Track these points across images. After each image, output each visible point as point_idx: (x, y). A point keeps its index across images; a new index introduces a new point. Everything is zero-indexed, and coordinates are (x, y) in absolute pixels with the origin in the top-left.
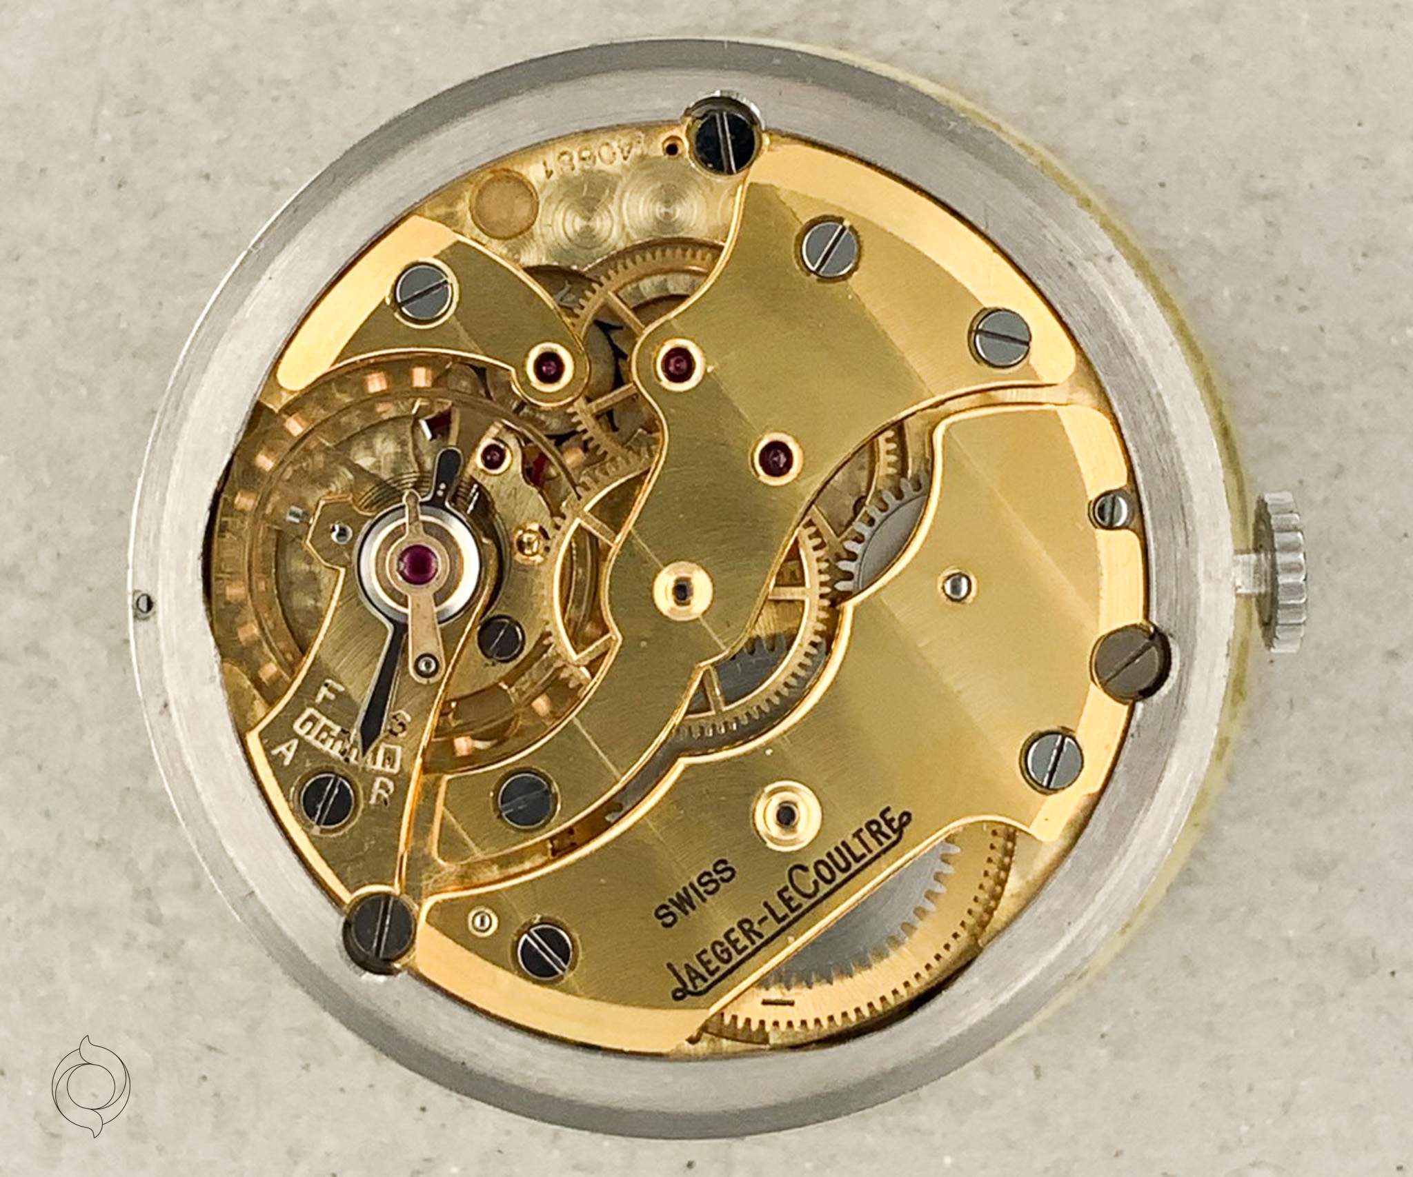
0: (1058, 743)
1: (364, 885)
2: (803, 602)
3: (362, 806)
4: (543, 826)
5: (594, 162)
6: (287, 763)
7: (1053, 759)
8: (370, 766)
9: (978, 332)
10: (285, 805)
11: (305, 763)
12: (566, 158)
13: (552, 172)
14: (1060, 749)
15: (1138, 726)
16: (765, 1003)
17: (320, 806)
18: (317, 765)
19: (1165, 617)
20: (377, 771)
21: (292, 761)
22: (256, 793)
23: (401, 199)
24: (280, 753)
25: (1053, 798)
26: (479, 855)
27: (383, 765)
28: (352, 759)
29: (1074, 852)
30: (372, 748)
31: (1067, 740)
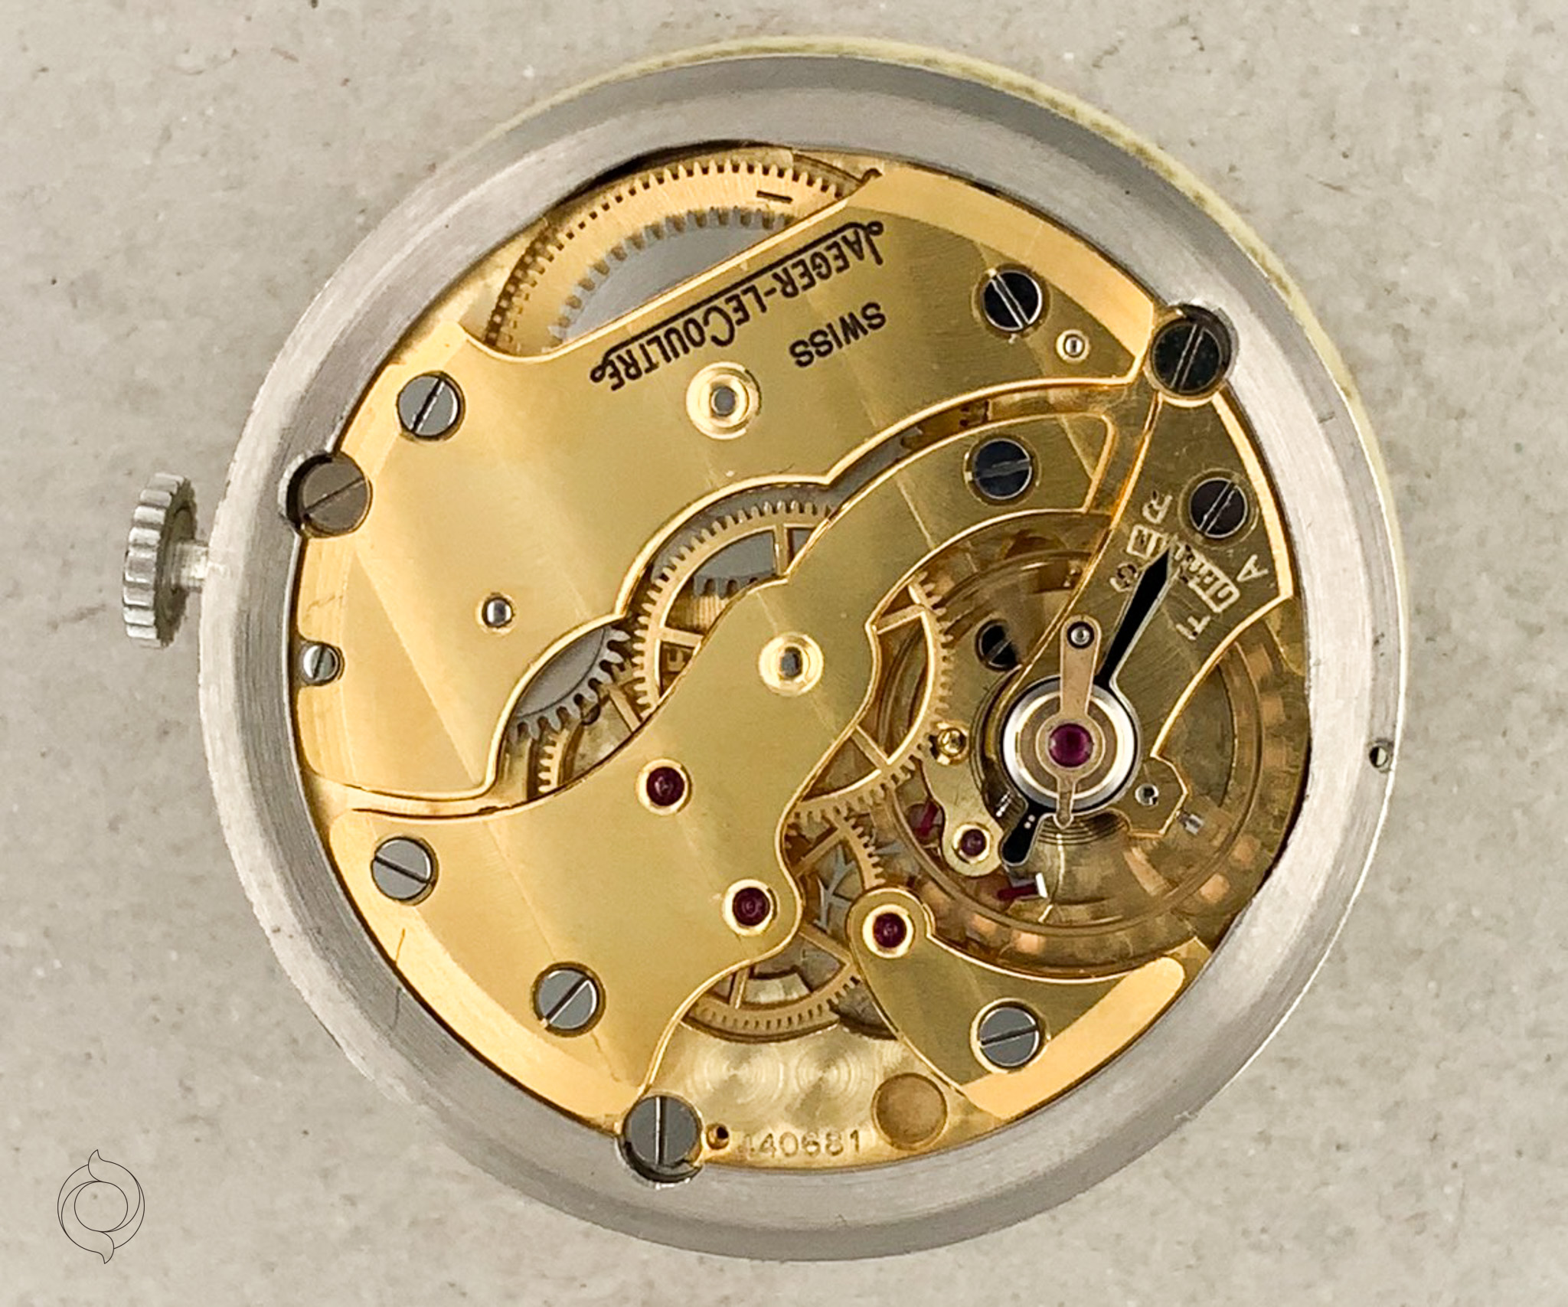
0: (421, 425)
1: (1195, 409)
2: (668, 624)
3: (1182, 496)
4: (989, 437)
5: (804, 1139)
6: (1254, 558)
7: (430, 409)
8: (1165, 537)
9: (427, 882)
10: (1265, 512)
11: (1234, 554)
12: (833, 1149)
13: (852, 1136)
14: (419, 418)
15: (334, 428)
16: (788, 200)
17: (1227, 503)
18: (1222, 548)
19: (286, 537)
20: (1157, 530)
21: (1249, 557)
22: (1294, 531)
23: (1015, 1140)
24: (1259, 570)
25: (438, 367)
26: (1064, 419)
27: (1150, 536)
28: (1182, 549)
29: (426, 303)
30: (1158, 556)
31: (411, 427)
